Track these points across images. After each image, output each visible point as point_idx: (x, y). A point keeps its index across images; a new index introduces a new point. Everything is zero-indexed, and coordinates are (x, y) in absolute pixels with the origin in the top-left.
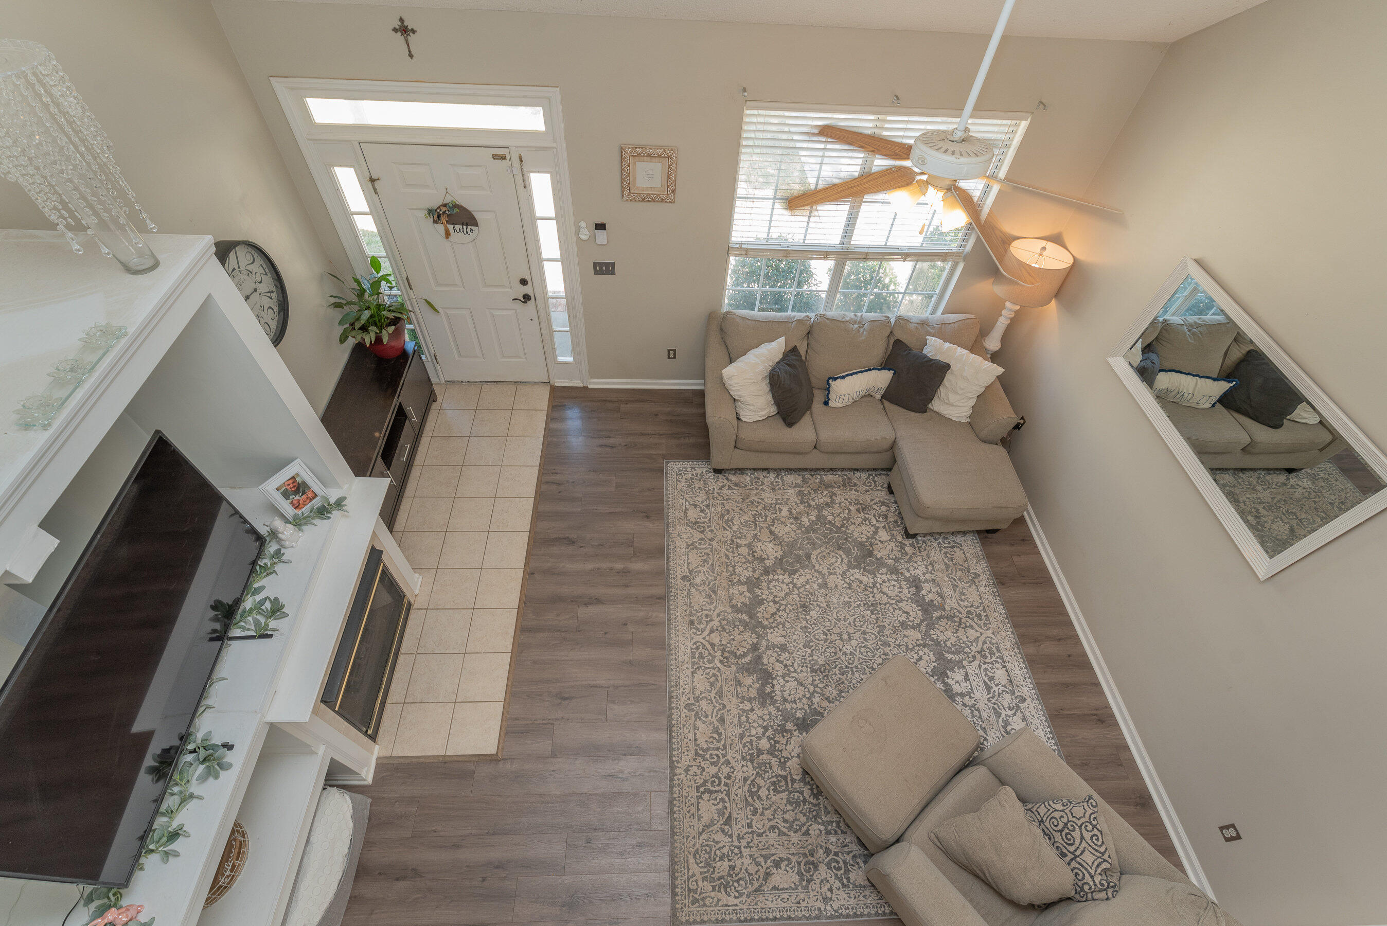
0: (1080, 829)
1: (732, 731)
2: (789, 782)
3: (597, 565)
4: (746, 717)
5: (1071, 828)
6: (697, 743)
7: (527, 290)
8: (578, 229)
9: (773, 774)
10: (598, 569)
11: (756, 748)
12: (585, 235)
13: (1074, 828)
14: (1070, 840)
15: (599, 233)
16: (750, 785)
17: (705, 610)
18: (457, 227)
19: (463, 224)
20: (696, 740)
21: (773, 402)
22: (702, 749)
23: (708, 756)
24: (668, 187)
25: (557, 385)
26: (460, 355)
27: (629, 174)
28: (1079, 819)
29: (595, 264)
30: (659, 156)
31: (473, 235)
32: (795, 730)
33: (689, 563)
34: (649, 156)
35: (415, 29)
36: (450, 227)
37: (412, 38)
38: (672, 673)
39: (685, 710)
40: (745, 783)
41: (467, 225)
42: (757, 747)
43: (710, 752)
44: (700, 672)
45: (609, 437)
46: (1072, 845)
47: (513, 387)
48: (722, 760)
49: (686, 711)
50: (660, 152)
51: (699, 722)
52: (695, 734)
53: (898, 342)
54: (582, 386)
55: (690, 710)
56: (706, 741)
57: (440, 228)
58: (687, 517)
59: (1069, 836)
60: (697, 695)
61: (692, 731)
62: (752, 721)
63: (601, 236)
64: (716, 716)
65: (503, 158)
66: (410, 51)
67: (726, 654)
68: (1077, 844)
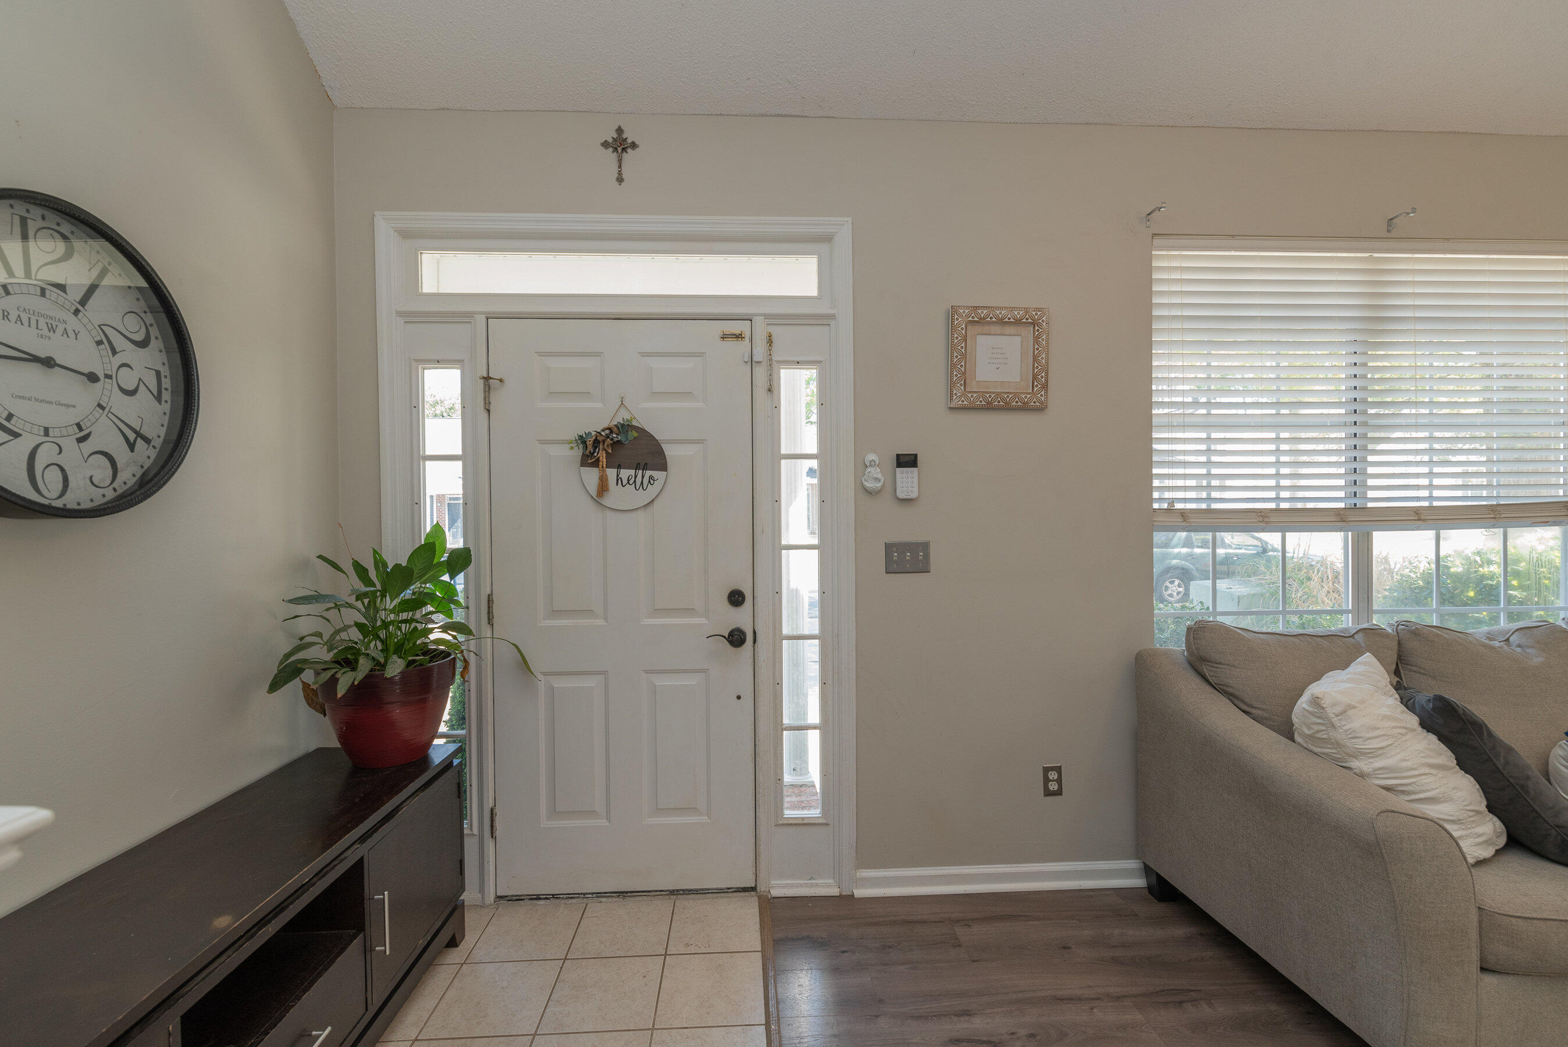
7: (741, 618)
8: (862, 467)
12: (875, 478)
15: (905, 474)
18: (625, 473)
19: (637, 468)
21: (1482, 806)
24: (1035, 377)
25: (775, 893)
26: (554, 813)
27: (964, 356)
29: (889, 549)
30: (1018, 322)
31: (652, 490)
34: (1001, 321)
35: (637, 143)
36: (612, 473)
37: (630, 156)
41: (645, 468)
45: (967, 1013)
47: (664, 906)
50: (1019, 314)
54: (835, 891)
57: (591, 476)
63: (907, 481)
65: (739, 337)
66: (620, 173)
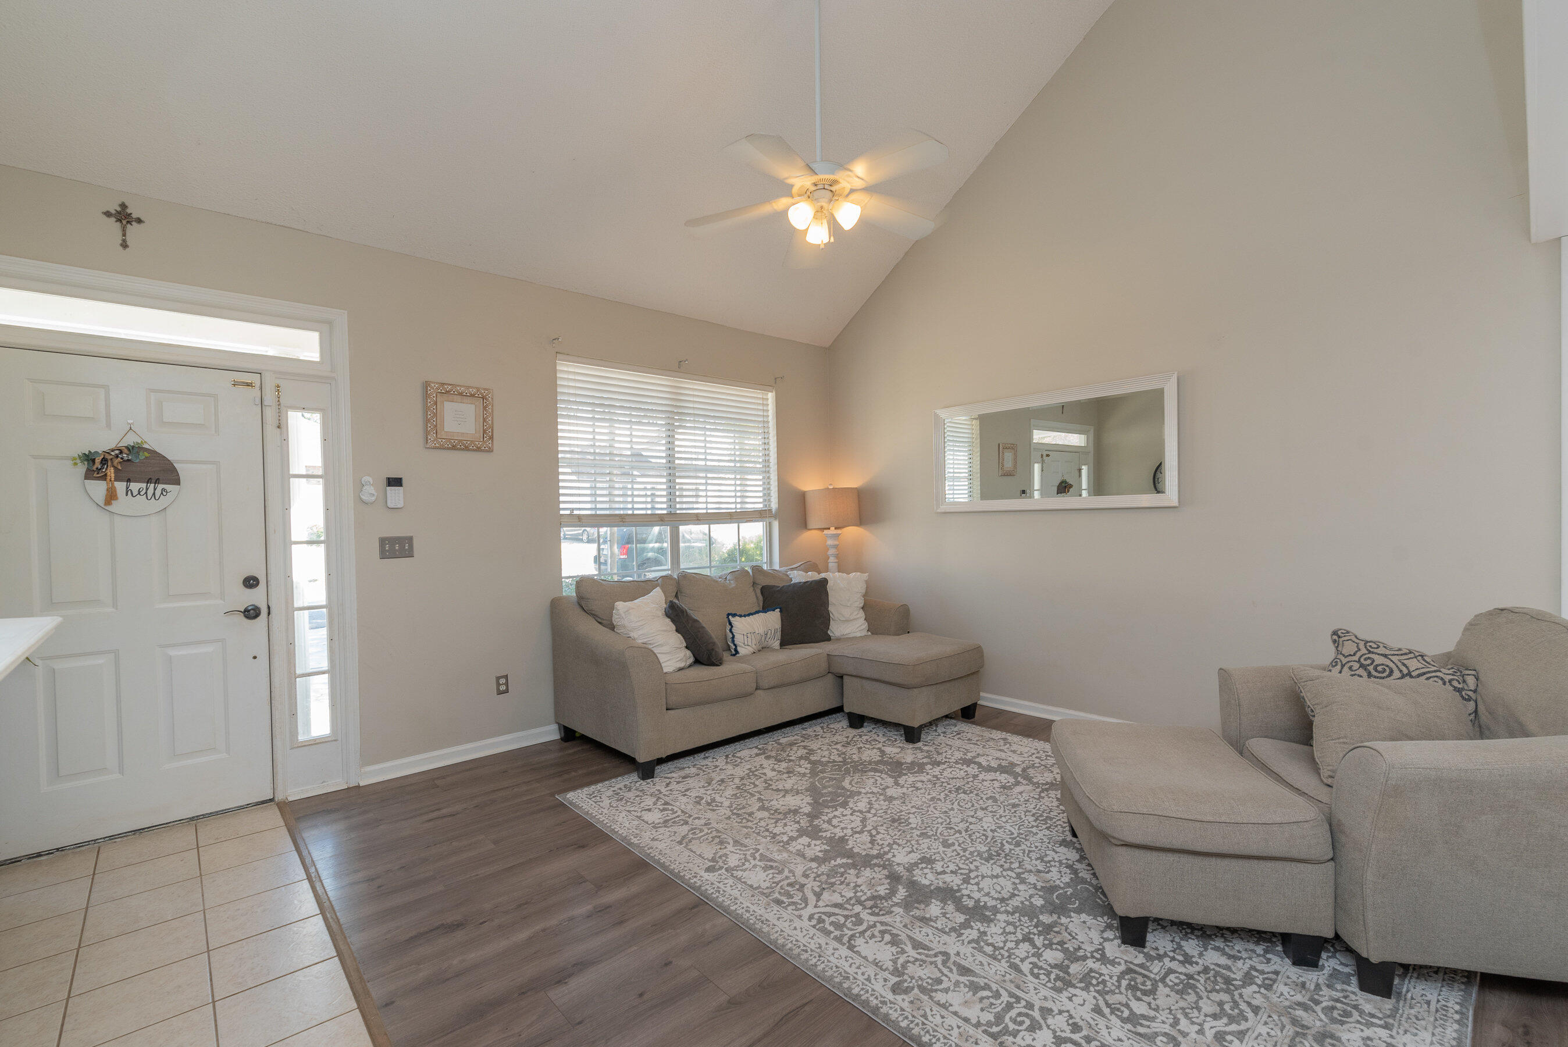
0: (1373, 653)
1: (995, 971)
2: (1143, 971)
3: (538, 927)
4: (988, 945)
5: (1369, 662)
6: (974, 1021)
7: (256, 597)
8: (360, 486)
9: (1115, 978)
10: (544, 930)
11: (1052, 967)
12: (370, 492)
13: (1369, 658)
14: (1384, 671)
15: (393, 491)
16: (1112, 1013)
17: (780, 881)
18: (135, 486)
19: (148, 482)
20: (966, 1020)
22: (989, 1024)
23: (1012, 1026)
24: (484, 432)
25: (288, 797)
26: (57, 778)
27: (435, 415)
28: (1359, 650)
29: (383, 541)
30: (472, 396)
31: (164, 501)
32: (1059, 918)
33: (700, 855)
34: (461, 394)
35: (142, 219)
36: (121, 486)
37: (133, 229)
38: (820, 968)
39: (899, 998)
40: (1103, 1015)
41: (157, 481)
42: (1050, 965)
43: (1007, 1019)
44: (859, 942)
45: (439, 809)
46: (1391, 672)
48: (1036, 1014)
49: (905, 997)
50: (472, 391)
51: (940, 997)
52: (955, 1013)
53: (764, 590)
55: (907, 991)
56: (982, 1010)
57: (98, 488)
58: (647, 823)
59: (1380, 668)
60: (891, 968)
61: (944, 1012)
62: (1001, 945)
63: (395, 496)
64: (951, 971)
65: (249, 385)
66: (124, 240)
67: (870, 903)
68: (1391, 665)
